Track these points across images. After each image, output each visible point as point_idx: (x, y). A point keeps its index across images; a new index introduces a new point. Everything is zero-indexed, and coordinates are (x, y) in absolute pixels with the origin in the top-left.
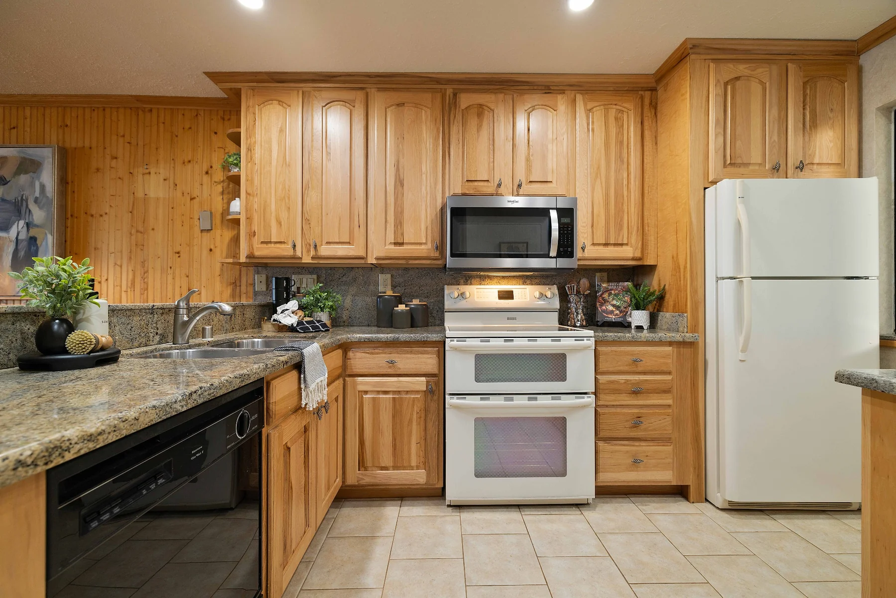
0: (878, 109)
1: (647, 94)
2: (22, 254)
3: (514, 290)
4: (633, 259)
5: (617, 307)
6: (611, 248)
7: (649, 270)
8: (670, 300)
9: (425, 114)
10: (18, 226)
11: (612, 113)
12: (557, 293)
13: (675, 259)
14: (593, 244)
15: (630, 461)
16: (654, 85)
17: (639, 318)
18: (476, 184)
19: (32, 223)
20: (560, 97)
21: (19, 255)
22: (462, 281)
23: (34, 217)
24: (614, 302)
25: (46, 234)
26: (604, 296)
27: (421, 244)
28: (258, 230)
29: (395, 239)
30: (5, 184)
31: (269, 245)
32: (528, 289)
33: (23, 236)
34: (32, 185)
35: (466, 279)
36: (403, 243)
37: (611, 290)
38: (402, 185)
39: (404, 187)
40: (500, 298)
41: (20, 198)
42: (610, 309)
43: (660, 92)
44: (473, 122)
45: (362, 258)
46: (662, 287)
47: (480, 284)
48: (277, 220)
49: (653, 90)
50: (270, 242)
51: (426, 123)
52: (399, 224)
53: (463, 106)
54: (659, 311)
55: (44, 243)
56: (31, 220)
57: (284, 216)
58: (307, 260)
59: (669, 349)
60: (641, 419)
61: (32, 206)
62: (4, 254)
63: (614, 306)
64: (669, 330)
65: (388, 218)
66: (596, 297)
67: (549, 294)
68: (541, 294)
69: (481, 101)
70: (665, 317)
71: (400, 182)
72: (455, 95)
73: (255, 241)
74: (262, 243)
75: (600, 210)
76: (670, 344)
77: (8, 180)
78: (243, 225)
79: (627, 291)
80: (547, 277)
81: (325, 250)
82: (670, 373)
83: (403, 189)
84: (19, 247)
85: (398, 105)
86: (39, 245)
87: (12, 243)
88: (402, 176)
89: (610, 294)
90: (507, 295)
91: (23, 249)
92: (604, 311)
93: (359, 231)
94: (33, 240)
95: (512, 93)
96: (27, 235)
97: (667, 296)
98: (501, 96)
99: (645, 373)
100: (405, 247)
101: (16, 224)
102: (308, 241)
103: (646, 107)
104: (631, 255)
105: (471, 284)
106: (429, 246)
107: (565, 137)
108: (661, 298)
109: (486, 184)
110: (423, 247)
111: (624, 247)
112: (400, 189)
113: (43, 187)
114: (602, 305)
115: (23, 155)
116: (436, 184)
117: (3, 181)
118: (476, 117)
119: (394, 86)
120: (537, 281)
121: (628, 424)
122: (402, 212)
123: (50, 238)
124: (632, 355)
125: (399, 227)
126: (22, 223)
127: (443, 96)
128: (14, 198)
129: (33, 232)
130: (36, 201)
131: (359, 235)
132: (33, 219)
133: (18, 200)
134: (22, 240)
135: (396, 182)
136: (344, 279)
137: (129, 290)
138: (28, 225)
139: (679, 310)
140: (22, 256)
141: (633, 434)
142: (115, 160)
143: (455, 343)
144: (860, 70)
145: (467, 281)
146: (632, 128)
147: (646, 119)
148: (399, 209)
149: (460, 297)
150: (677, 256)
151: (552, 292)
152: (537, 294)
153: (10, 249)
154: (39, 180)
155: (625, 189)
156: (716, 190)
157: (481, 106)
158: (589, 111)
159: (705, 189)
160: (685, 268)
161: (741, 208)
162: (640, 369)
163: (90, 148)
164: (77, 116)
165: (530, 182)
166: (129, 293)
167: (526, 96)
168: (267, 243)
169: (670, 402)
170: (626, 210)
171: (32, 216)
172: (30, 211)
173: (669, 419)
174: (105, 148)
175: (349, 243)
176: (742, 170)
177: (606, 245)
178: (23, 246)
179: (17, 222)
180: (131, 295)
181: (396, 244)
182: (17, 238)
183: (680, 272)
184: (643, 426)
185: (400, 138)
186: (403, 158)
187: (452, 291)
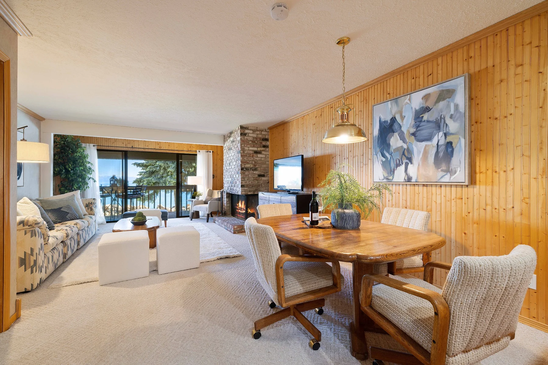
2: (441, 154)
10: (438, 135)
19: (449, 133)
21: (439, 156)
23: (450, 129)
25: (460, 138)
30: (428, 112)
33: (442, 142)
34: (448, 106)
41: (439, 118)
55: (458, 145)
56: (447, 130)
61: (448, 121)
62: (429, 156)
77: (431, 108)
84: (439, 150)
86: (454, 147)
87: (434, 148)
91: (442, 151)
94: (449, 144)
96: (445, 141)
101: (437, 135)
113: (456, 106)
115: (441, 89)
117: (428, 109)
123: (463, 140)
126: (441, 134)
128: (435, 119)
129: (449, 139)
130: (451, 117)
132: (449, 130)
133: (438, 119)
134: (441, 145)
137: (540, 177)
138: (446, 135)
140: (441, 156)
142: (520, 68)
153: (433, 152)
154: (453, 102)
163: (494, 66)
164: (481, 47)
166: (540, 180)
171: (449, 128)
172: (447, 124)
174: (509, 61)
178: (442, 149)
179: (437, 134)
180: (542, 182)
182: (438, 144)
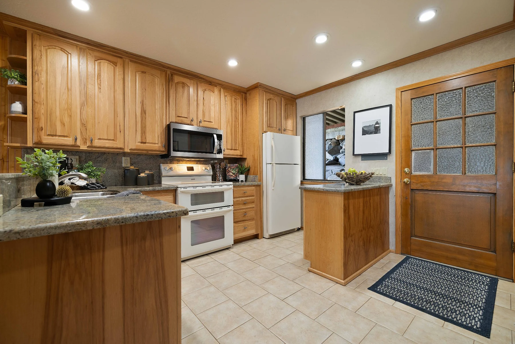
0: (300, 116)
1: (244, 94)
3: (194, 167)
4: (240, 156)
5: (234, 174)
6: (233, 151)
7: (244, 159)
8: (252, 171)
9: (157, 80)
11: (233, 99)
12: (211, 168)
13: (254, 156)
14: (227, 149)
15: (243, 228)
16: (246, 92)
17: (242, 177)
18: (181, 118)
20: (215, 88)
22: (169, 162)
24: (233, 172)
26: (229, 169)
27: (155, 144)
28: (45, 126)
29: (141, 140)
31: (54, 138)
32: (199, 167)
35: (171, 161)
36: (146, 142)
37: (231, 167)
38: (145, 113)
39: (146, 114)
40: (188, 170)
42: (231, 174)
43: (248, 95)
44: (180, 90)
45: (121, 149)
46: (249, 166)
47: (177, 164)
48: (61, 122)
49: (246, 93)
50: (56, 135)
51: (157, 84)
52: (143, 132)
53: (176, 82)
54: (248, 175)
57: (66, 120)
58: (83, 147)
59: (254, 188)
60: (246, 213)
63: (232, 173)
64: (252, 181)
65: (137, 129)
66: (226, 169)
67: (208, 168)
68: (205, 169)
69: (184, 81)
70: (250, 177)
71: (144, 112)
72: (172, 75)
73: (43, 133)
74: (48, 135)
75: (229, 136)
76: (254, 186)
78: (30, 122)
79: (237, 167)
80: (206, 161)
81: (97, 143)
82: (253, 196)
83: (146, 115)
85: (142, 72)
88: (145, 109)
89: (231, 169)
90: (191, 169)
92: (229, 175)
93: (120, 134)
95: (197, 81)
97: (251, 169)
98: (192, 81)
99: (247, 197)
100: (147, 144)
102: (85, 137)
103: (244, 99)
104: (239, 154)
105: (173, 163)
106: (160, 145)
107: (217, 104)
108: (249, 170)
109: (186, 119)
110: (156, 145)
111: (237, 151)
112: (144, 115)
114: (228, 173)
116: (163, 115)
118: (182, 89)
119: (139, 61)
120: (202, 163)
121: (242, 216)
122: (145, 127)
124: (244, 190)
125: (144, 134)
127: (166, 74)
131: (120, 136)
135: (141, 111)
136: (99, 159)
139: (255, 174)
141: (244, 219)
143: (183, 189)
144: (296, 103)
145: (171, 162)
146: (239, 106)
147: (243, 103)
148: (144, 125)
149: (170, 170)
150: (254, 155)
151: (209, 167)
152: (204, 168)
155: (237, 129)
156: (266, 134)
157: (183, 83)
158: (225, 96)
159: (263, 133)
160: (257, 160)
161: (273, 142)
162: (246, 195)
165: (204, 121)
167: (203, 84)
168: (52, 136)
169: (254, 206)
170: (238, 137)
173: (254, 211)
175: (114, 140)
176: (272, 129)
177: (231, 149)
181: (142, 143)
183: (255, 161)
184: (247, 215)
185: (144, 89)
186: (146, 99)
187: (166, 167)
